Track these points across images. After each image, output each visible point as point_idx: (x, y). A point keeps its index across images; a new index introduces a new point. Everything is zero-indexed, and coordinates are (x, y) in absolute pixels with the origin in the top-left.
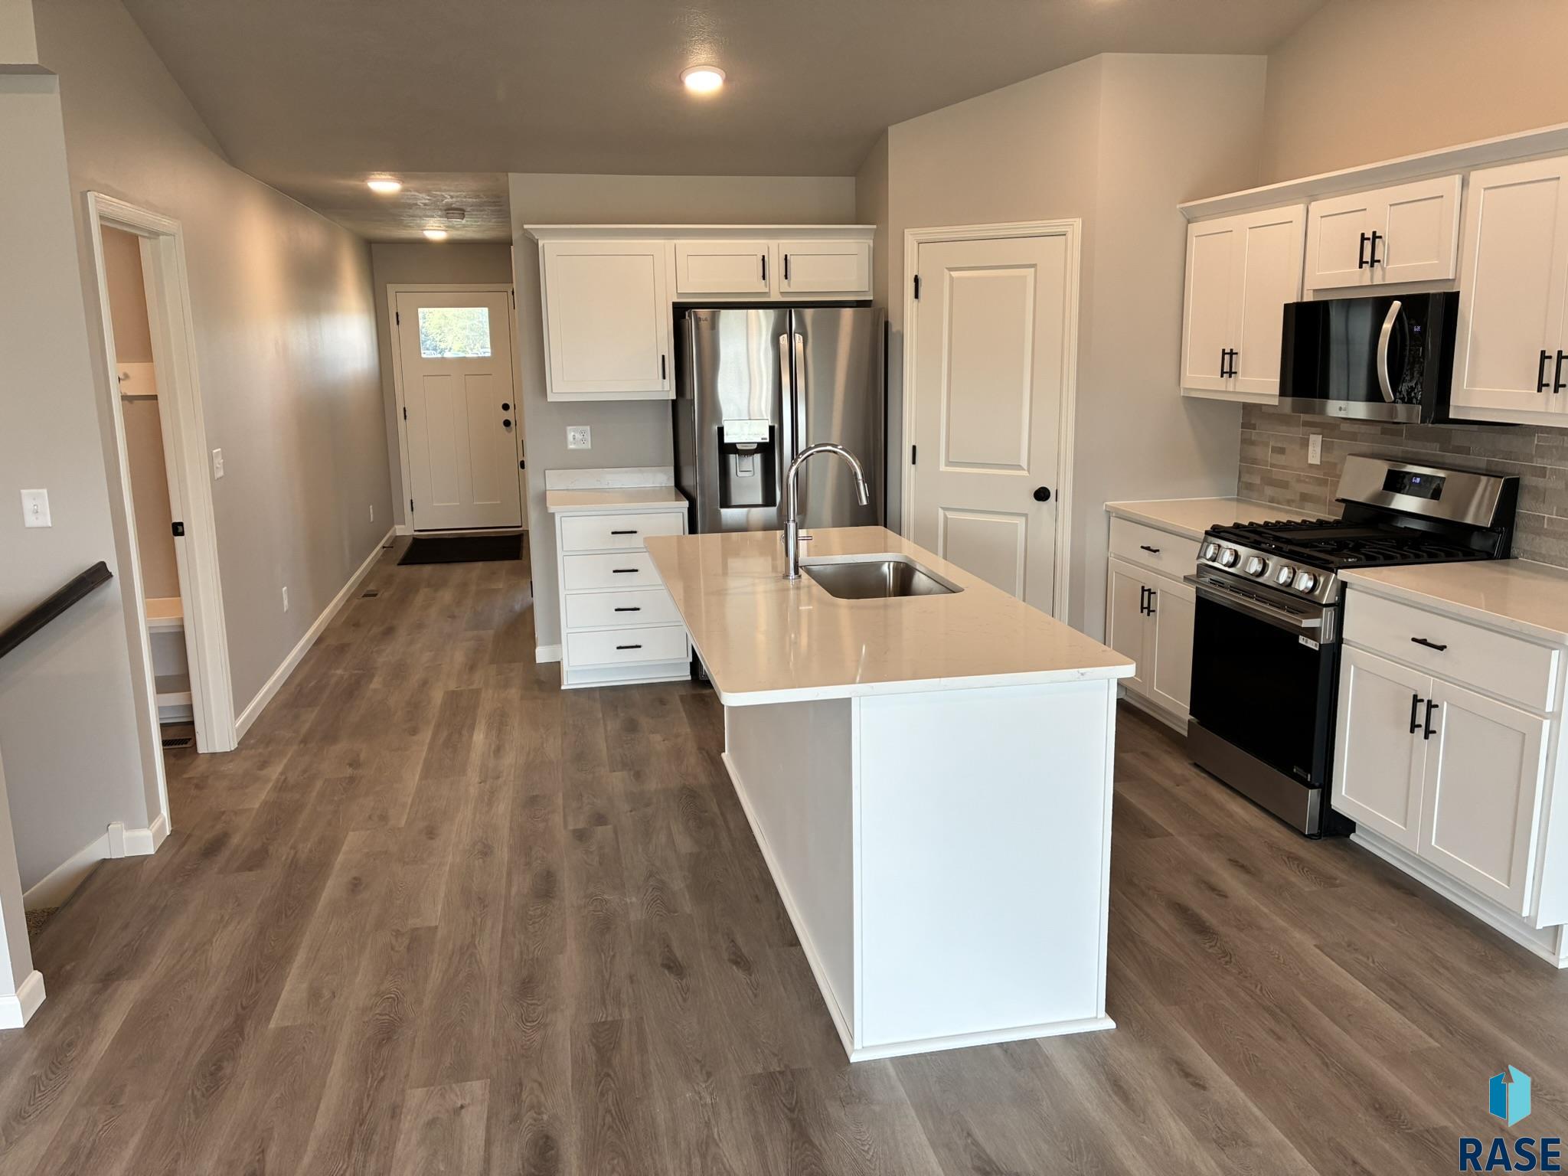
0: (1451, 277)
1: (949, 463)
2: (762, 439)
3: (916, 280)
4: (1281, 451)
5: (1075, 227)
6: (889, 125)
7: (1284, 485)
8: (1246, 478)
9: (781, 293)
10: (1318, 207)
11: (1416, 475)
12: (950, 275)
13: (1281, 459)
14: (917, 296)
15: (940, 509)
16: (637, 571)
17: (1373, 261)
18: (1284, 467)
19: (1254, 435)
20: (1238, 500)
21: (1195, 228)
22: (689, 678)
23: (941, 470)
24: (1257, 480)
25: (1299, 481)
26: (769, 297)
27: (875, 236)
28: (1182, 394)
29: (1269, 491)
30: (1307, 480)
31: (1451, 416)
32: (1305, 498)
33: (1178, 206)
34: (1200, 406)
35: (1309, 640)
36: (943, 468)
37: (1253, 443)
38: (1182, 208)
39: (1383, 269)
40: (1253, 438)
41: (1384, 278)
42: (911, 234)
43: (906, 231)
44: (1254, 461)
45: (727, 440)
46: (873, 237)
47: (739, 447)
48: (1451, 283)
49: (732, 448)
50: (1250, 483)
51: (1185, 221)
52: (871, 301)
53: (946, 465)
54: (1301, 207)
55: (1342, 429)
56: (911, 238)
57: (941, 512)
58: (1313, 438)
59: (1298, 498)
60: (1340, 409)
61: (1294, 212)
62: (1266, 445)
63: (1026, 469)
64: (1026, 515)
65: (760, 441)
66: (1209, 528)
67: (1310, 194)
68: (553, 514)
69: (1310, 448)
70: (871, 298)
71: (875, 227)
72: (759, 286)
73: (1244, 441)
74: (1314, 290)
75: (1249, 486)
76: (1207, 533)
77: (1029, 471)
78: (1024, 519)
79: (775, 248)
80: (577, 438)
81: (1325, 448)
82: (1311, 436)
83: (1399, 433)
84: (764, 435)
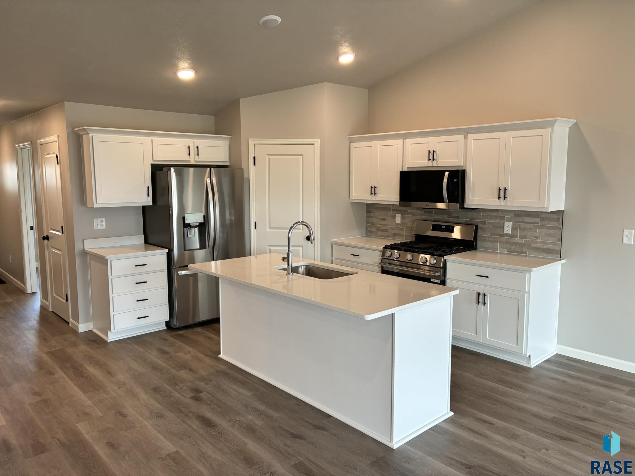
0: (463, 165)
1: (270, 228)
2: (201, 221)
3: (254, 158)
4: (384, 220)
5: (317, 142)
6: (241, 98)
7: (386, 231)
8: (369, 229)
9: (195, 161)
10: (408, 141)
11: (443, 225)
12: (268, 157)
13: (384, 222)
14: (255, 165)
15: (267, 246)
16: (146, 282)
17: (434, 159)
18: (385, 225)
19: (372, 214)
20: (366, 237)
21: (353, 145)
22: (166, 328)
23: (267, 231)
24: (374, 230)
25: (392, 229)
26: (190, 162)
27: (230, 140)
28: (350, 201)
29: (380, 233)
30: (396, 229)
31: (465, 207)
32: (395, 235)
33: (347, 137)
34: (356, 205)
35: (435, 280)
36: (268, 230)
37: (371, 217)
38: (349, 138)
39: (436, 161)
40: (371, 216)
41: (437, 164)
42: (252, 141)
43: (249, 139)
44: (372, 223)
45: (187, 222)
46: (229, 140)
47: (191, 225)
48: (462, 167)
49: (189, 226)
50: (371, 231)
51: (349, 142)
52: (228, 165)
53: (269, 229)
54: (402, 140)
55: (408, 212)
56: (251, 142)
57: (268, 247)
58: (397, 215)
59: (392, 235)
60: (426, 205)
61: (399, 142)
62: (377, 218)
63: (302, 229)
64: (302, 246)
65: (200, 222)
66: (384, 246)
67: (405, 137)
68: (107, 259)
69: (396, 218)
70: (228, 164)
71: (231, 136)
72: (186, 158)
73: (367, 217)
74: (408, 167)
75: (371, 232)
76: (384, 248)
77: (303, 230)
78: (301, 248)
79: (193, 142)
80: (100, 224)
81: (402, 218)
82: (396, 214)
83: (432, 213)
84: (201, 220)
